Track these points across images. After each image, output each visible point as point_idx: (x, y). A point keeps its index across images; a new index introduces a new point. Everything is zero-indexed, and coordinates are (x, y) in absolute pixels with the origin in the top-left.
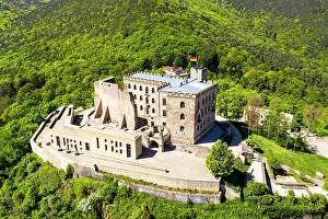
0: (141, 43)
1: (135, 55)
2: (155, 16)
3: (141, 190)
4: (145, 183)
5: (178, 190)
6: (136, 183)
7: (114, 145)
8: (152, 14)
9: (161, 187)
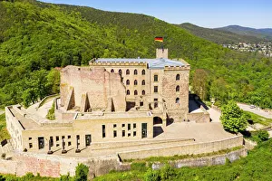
0: (22, 48)
1: (20, 59)
2: (29, 24)
3: (179, 166)
4: (181, 157)
5: (215, 153)
6: (173, 159)
7: (126, 128)
8: (25, 22)
9: (199, 156)
